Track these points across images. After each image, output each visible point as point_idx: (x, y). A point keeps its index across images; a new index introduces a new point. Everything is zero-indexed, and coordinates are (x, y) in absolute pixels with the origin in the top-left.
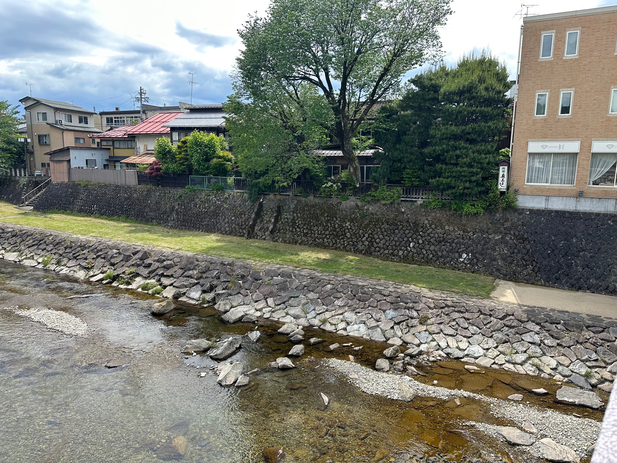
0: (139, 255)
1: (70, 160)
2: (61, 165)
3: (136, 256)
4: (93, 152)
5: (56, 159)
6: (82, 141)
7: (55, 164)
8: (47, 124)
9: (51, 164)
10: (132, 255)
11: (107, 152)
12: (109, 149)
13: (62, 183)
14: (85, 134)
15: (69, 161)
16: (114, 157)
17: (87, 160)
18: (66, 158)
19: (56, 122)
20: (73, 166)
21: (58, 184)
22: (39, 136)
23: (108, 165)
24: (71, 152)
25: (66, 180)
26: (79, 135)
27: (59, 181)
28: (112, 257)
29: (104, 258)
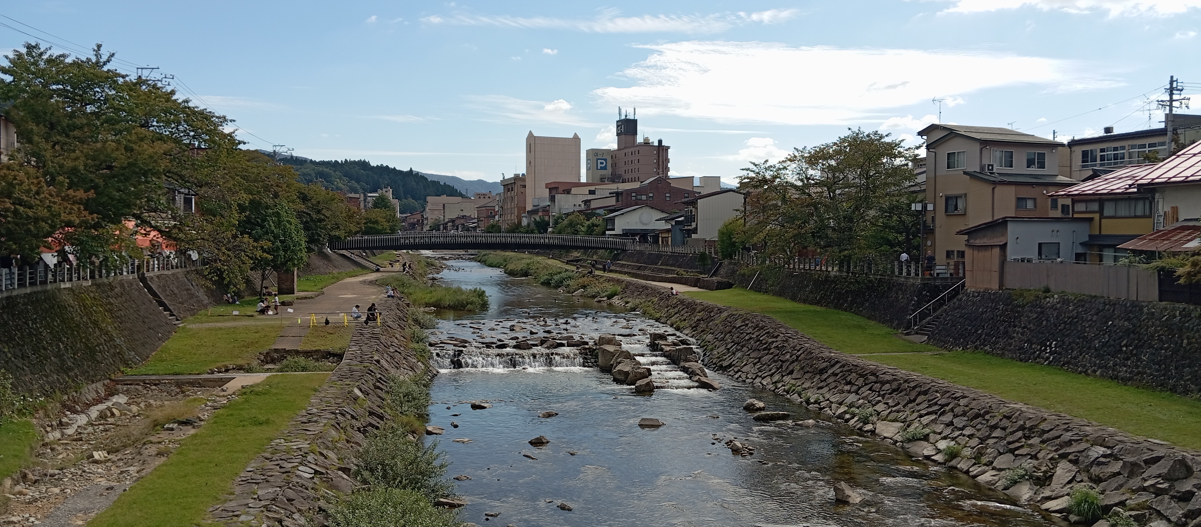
0: (1162, 468)
1: (1006, 244)
2: (987, 253)
3: (1154, 470)
4: (1056, 226)
5: (978, 242)
6: (1030, 204)
7: (976, 252)
8: (965, 173)
9: (968, 252)
10: (1142, 464)
11: (1085, 226)
12: (1091, 219)
13: (986, 290)
14: (1037, 189)
15: (1003, 247)
16: (1100, 236)
17: (1040, 245)
18: (1000, 241)
19: (982, 168)
20: (1011, 255)
21: (979, 293)
22: (948, 199)
23: (1084, 255)
24: (1010, 226)
25: (995, 286)
26: (1025, 192)
27: (981, 287)
28: (1096, 462)
29: (1075, 462)
